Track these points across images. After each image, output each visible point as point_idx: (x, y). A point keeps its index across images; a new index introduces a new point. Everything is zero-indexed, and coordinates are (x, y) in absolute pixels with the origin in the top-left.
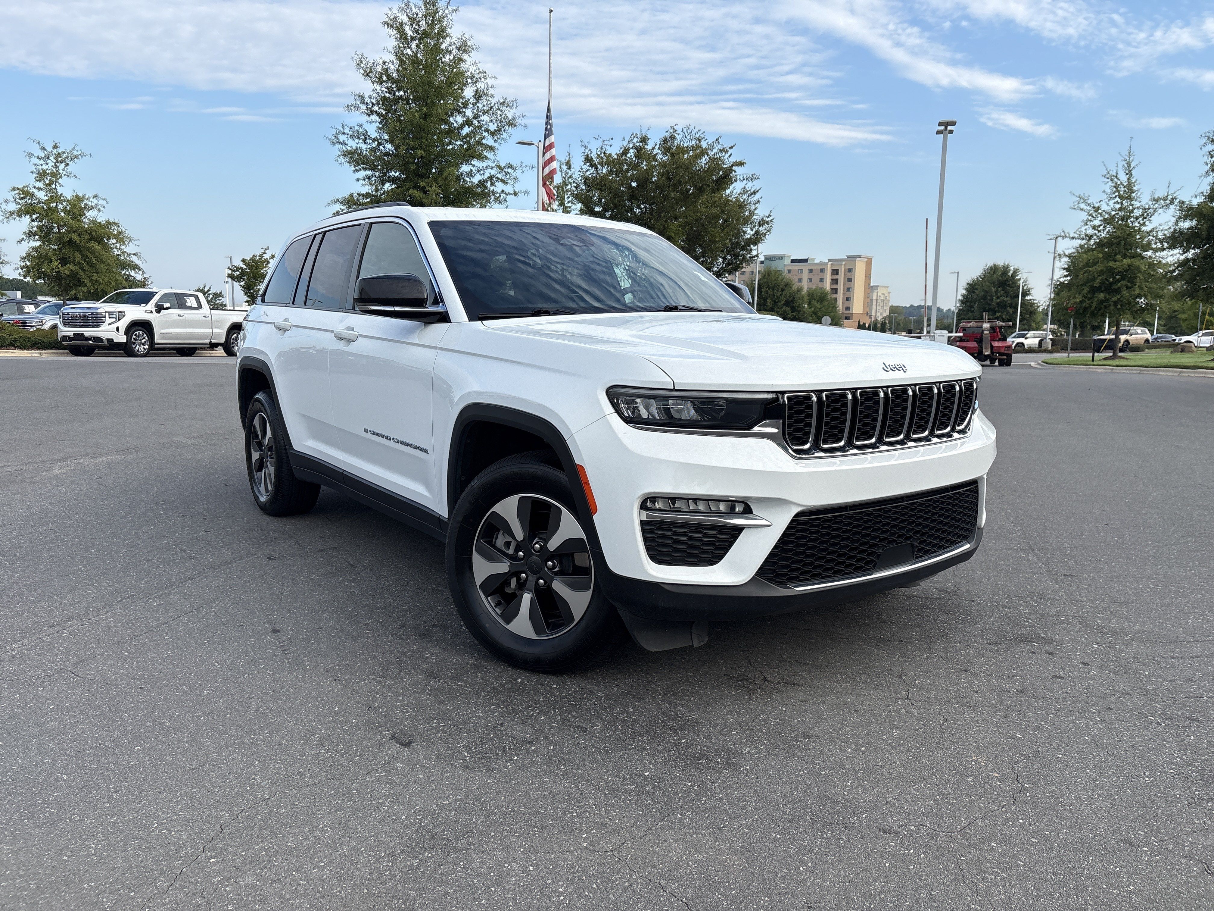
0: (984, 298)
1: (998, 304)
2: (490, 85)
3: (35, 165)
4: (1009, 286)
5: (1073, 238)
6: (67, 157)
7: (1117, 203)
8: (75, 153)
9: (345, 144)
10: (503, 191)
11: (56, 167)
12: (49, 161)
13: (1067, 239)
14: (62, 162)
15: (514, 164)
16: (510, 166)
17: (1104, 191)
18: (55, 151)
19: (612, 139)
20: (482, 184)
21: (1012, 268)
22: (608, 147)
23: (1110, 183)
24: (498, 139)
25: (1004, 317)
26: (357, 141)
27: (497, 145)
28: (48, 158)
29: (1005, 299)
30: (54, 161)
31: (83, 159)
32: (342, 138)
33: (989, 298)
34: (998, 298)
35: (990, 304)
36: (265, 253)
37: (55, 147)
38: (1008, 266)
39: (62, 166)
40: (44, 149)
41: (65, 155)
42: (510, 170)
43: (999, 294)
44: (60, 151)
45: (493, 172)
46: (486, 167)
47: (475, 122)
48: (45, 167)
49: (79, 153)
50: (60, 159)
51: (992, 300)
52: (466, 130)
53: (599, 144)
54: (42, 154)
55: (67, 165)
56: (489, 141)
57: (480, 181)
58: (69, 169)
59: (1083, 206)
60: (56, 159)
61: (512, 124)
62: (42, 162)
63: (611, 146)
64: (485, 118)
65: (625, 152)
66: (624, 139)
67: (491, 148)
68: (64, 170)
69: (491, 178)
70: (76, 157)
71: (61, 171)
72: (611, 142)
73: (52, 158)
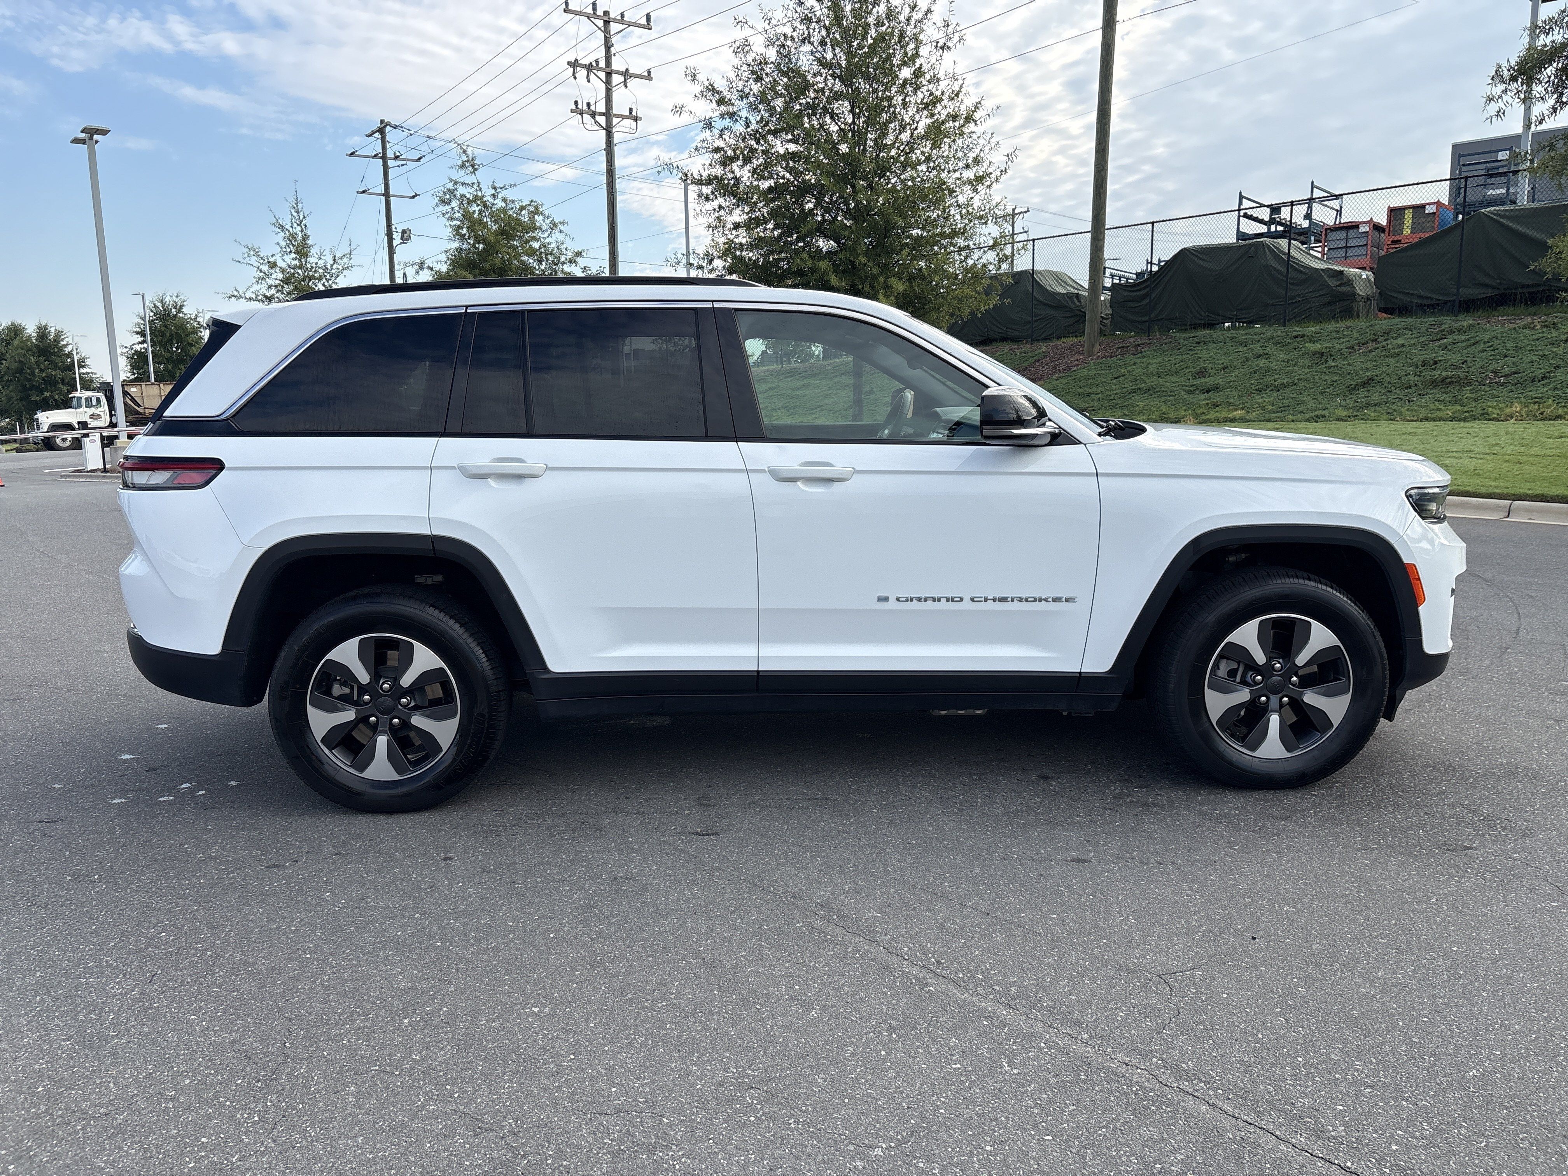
0: (21, 371)
1: (43, 379)
4: (54, 354)
5: (250, 299)
7: (295, 259)
13: (243, 300)
17: (278, 244)
21: (53, 330)
23: (282, 234)
25: (56, 397)
29: (54, 373)
33: (28, 371)
34: (42, 371)
35: (30, 380)
38: (46, 327)
43: (42, 366)
51: (33, 374)
59: (254, 260)
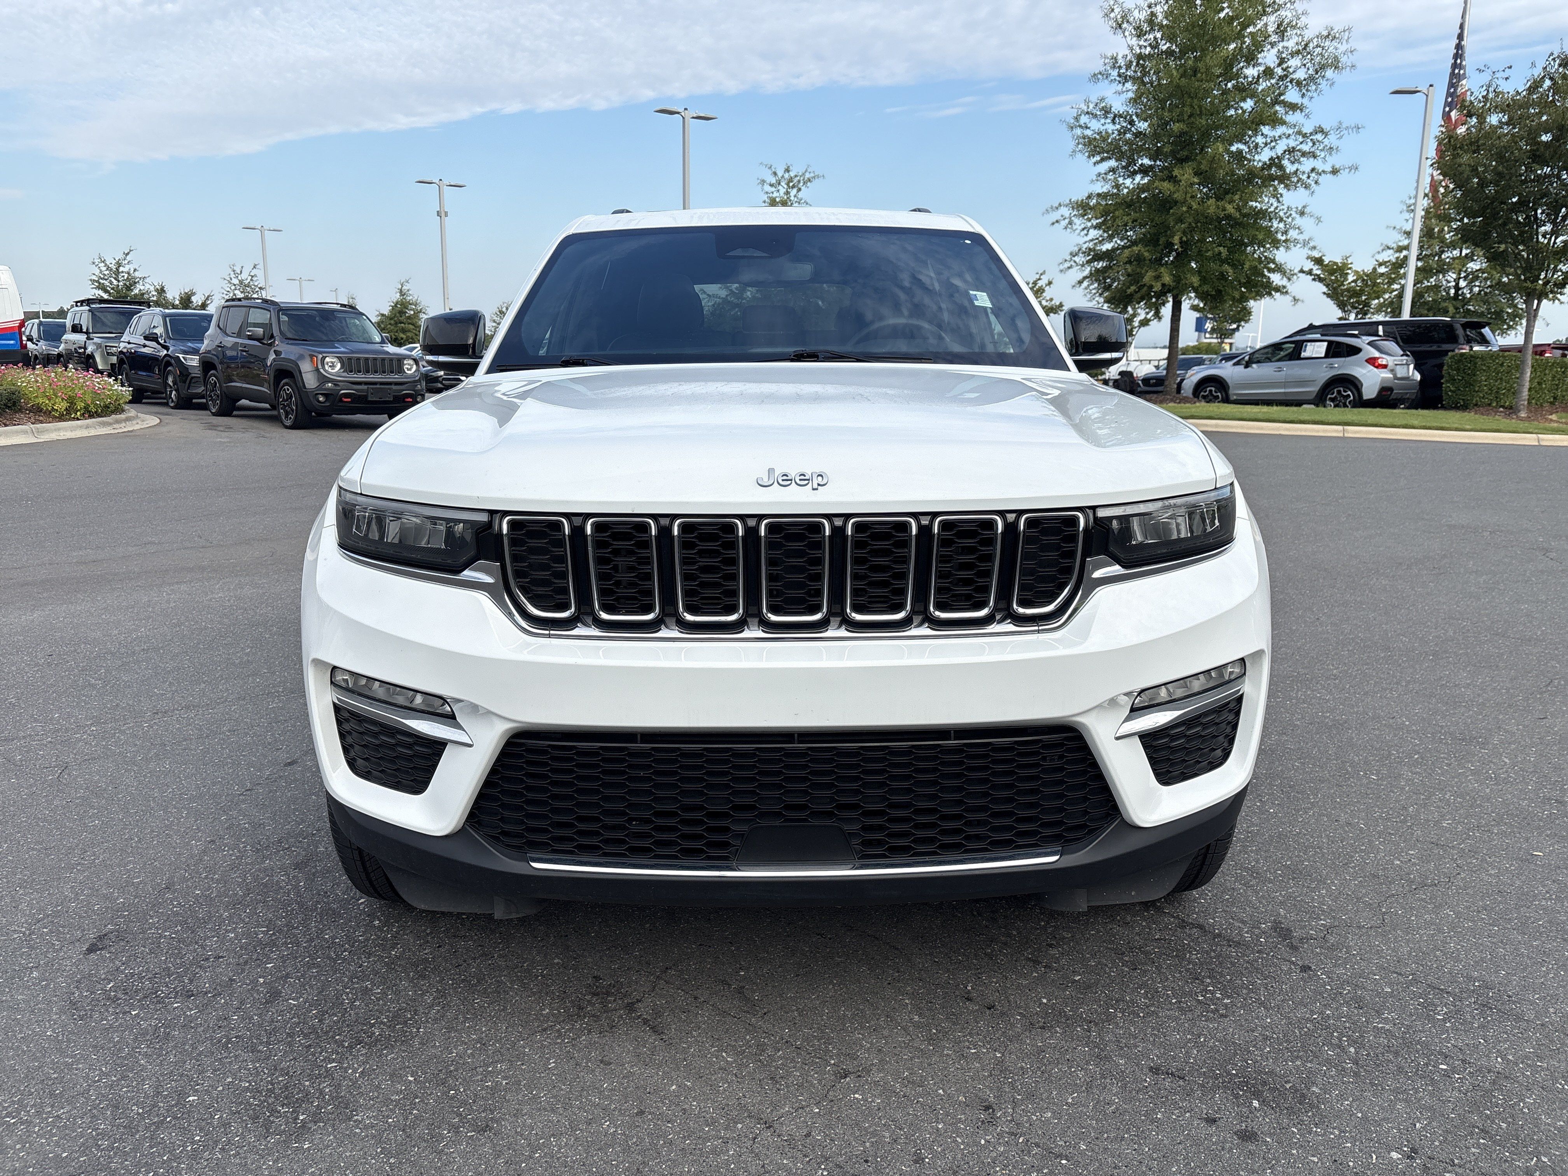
2: (1300, 12)
3: (767, 193)
6: (799, 181)
8: (807, 176)
9: (1087, 128)
10: (1313, 170)
11: (787, 193)
12: (780, 187)
14: (793, 187)
15: (1326, 127)
16: (1320, 130)
18: (787, 176)
19: (1510, 67)
20: (1276, 162)
22: (1501, 82)
24: (1307, 90)
26: (1103, 121)
27: (1305, 101)
28: (779, 184)
30: (786, 186)
31: (816, 182)
32: (1084, 119)
36: (1040, 279)
37: (787, 170)
39: (793, 192)
40: (775, 174)
41: (796, 180)
42: (1319, 137)
44: (792, 174)
45: (1292, 143)
46: (1280, 137)
47: (1279, 71)
48: (775, 195)
49: (812, 175)
50: (791, 184)
52: (1263, 85)
53: (1485, 78)
54: (774, 181)
55: (799, 190)
56: (1292, 95)
57: (1271, 159)
58: (800, 195)
60: (788, 184)
61: (1335, 64)
62: (773, 189)
63: (1507, 79)
64: (1294, 62)
65: (1535, 85)
66: (1533, 65)
67: (1293, 107)
68: (795, 196)
69: (1291, 151)
70: (809, 180)
71: (792, 198)
72: (1508, 72)
73: (783, 184)
